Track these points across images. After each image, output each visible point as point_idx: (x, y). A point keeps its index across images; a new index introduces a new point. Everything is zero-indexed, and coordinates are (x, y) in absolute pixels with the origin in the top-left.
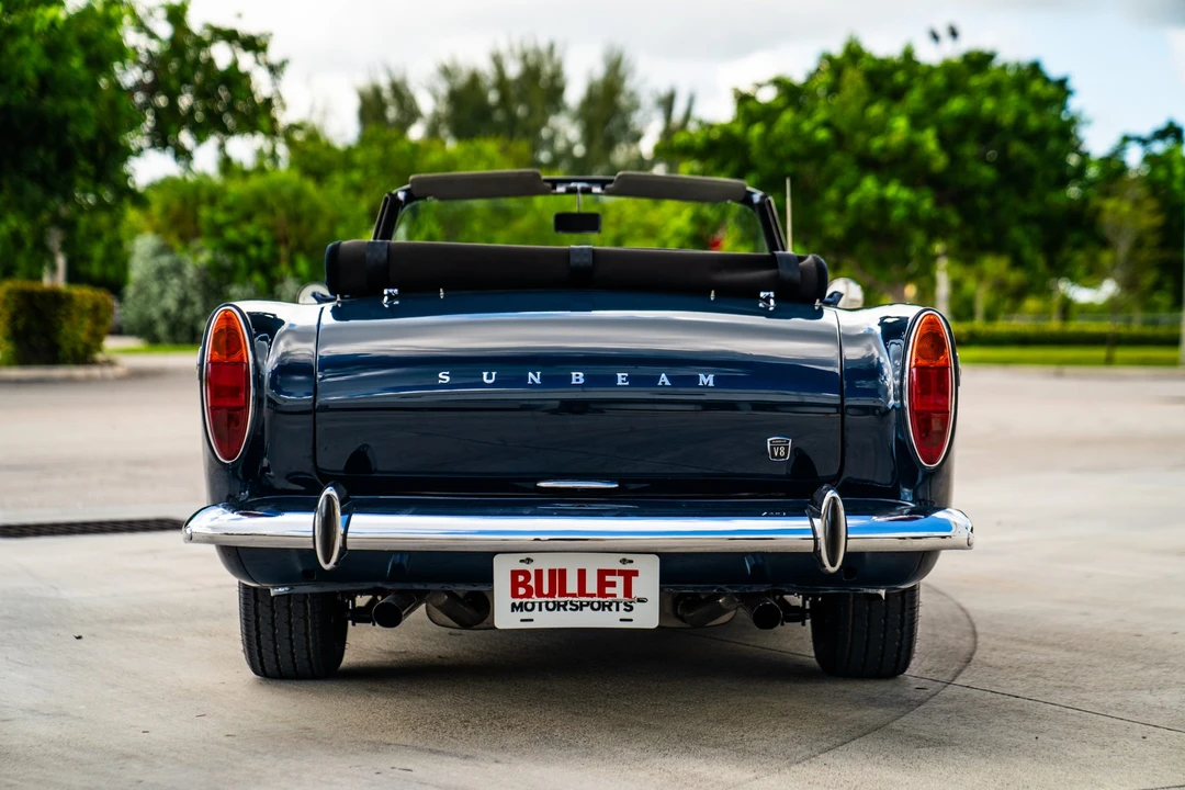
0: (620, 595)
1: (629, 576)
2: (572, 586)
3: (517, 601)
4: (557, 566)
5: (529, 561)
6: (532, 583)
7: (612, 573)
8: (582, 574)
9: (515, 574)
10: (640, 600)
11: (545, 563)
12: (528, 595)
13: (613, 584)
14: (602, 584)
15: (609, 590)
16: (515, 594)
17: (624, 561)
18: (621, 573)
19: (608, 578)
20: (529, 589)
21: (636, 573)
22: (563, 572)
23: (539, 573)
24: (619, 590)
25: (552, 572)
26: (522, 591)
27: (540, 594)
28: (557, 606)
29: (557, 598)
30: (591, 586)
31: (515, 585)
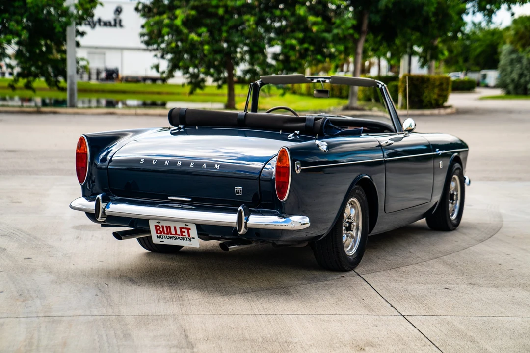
0: (187, 236)
1: (188, 229)
2: (173, 232)
3: (158, 235)
4: (168, 225)
5: (159, 222)
6: (161, 229)
7: (183, 228)
8: (175, 228)
9: (156, 226)
10: (193, 238)
11: (164, 224)
12: (161, 233)
13: (184, 232)
14: (182, 232)
15: (183, 234)
16: (157, 233)
17: (186, 225)
18: (186, 229)
19: (183, 230)
20: (160, 231)
21: (190, 229)
22: (170, 227)
23: (163, 226)
24: (186, 234)
25: (166, 226)
26: (159, 232)
27: (164, 234)
28: (170, 238)
29: (169, 235)
30: (179, 232)
31: (157, 230)
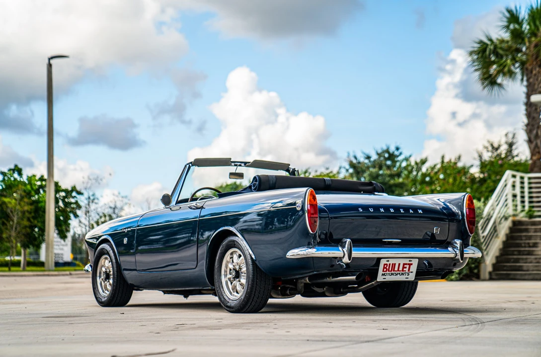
0: (407, 271)
1: (410, 265)
2: (396, 269)
3: (383, 273)
4: (394, 263)
5: (388, 261)
6: (388, 268)
7: (406, 264)
8: (399, 264)
9: (385, 265)
10: (411, 272)
11: (391, 261)
12: (386, 271)
13: (406, 268)
14: (404, 267)
15: (405, 269)
16: (383, 271)
17: (410, 261)
18: (409, 264)
19: (405, 266)
20: (387, 269)
21: (412, 264)
22: (395, 264)
23: (390, 264)
24: (407, 270)
25: (393, 264)
26: (385, 270)
27: (389, 271)
28: (392, 274)
29: (392, 272)
30: (401, 269)
31: (384, 268)
